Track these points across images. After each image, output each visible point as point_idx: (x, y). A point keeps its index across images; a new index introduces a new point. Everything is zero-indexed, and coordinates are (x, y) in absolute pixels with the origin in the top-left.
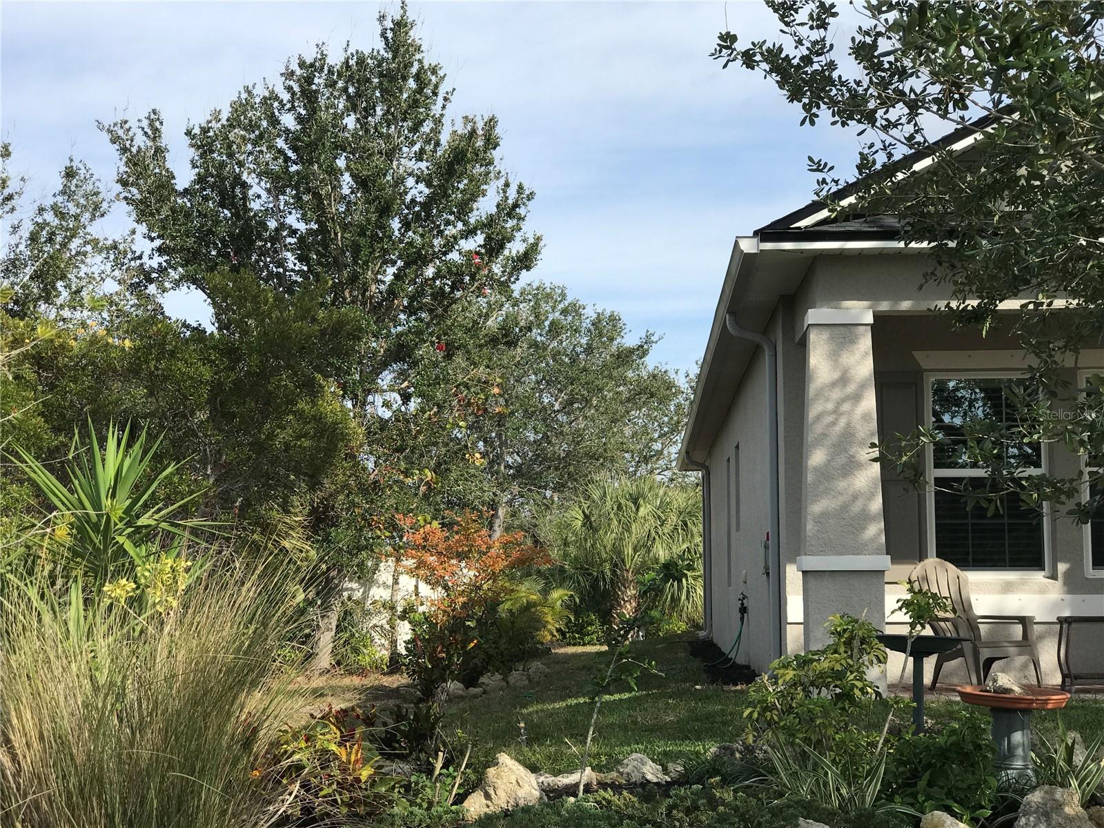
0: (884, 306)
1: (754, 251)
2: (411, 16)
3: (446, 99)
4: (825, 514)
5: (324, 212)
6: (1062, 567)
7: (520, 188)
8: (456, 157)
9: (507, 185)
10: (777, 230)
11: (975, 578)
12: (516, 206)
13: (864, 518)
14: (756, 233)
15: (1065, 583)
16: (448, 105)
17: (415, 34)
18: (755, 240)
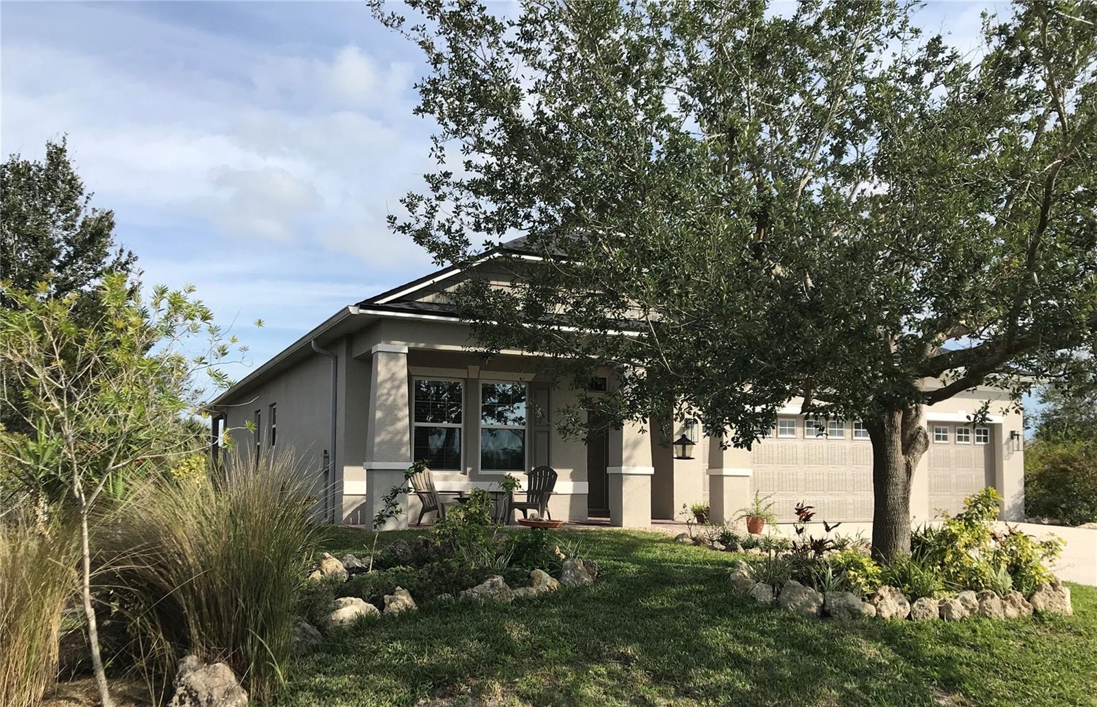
0: (412, 345)
1: (356, 313)
2: (66, 148)
3: (88, 198)
4: (382, 442)
5: (8, 254)
6: (469, 469)
7: (130, 254)
8: (97, 231)
9: (121, 251)
10: (368, 304)
11: (436, 474)
12: (127, 263)
13: (400, 444)
14: (357, 305)
15: (470, 477)
16: (89, 201)
17: (68, 157)
18: (357, 308)
